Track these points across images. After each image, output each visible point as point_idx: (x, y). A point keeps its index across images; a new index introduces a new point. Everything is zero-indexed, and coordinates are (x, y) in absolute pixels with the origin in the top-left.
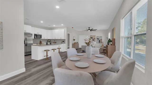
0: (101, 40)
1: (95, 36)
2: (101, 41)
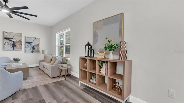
0: (38, 45)
1: (20, 35)
2: (36, 48)
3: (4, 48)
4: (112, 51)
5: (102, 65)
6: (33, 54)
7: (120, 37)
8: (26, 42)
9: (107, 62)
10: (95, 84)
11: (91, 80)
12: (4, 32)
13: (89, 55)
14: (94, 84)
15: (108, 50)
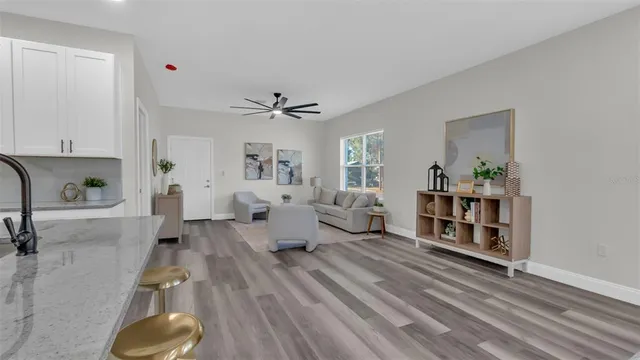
1: (269, 147)
3: (246, 174)
4: (489, 181)
5: (469, 206)
6: (290, 186)
7: (505, 153)
8: (280, 162)
9: (478, 200)
10: (454, 242)
11: (443, 236)
12: (246, 144)
13: (439, 188)
14: (451, 242)
15: (480, 178)
